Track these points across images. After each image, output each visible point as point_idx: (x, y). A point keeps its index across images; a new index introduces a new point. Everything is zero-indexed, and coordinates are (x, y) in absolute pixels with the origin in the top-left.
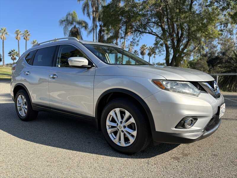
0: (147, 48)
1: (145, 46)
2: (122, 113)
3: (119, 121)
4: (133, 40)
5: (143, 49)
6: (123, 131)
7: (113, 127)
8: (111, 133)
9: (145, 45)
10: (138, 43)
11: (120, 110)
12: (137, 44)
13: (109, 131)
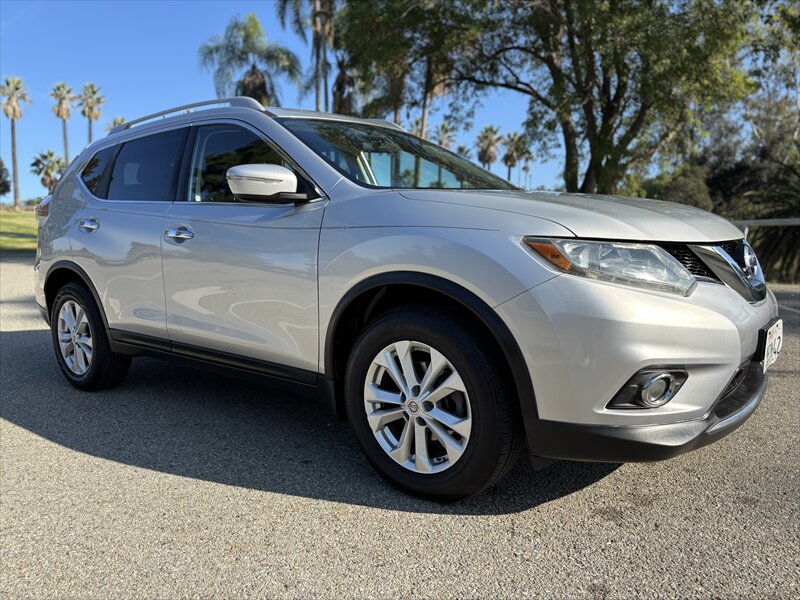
0: (499, 139)
1: (495, 133)
2: (420, 359)
3: (410, 387)
4: (454, 109)
5: (486, 142)
6: (422, 422)
7: (386, 407)
8: (381, 428)
9: (495, 129)
10: (470, 120)
11: (413, 348)
12: (467, 125)
13: (374, 420)
